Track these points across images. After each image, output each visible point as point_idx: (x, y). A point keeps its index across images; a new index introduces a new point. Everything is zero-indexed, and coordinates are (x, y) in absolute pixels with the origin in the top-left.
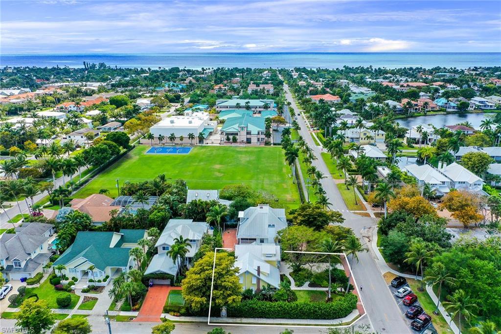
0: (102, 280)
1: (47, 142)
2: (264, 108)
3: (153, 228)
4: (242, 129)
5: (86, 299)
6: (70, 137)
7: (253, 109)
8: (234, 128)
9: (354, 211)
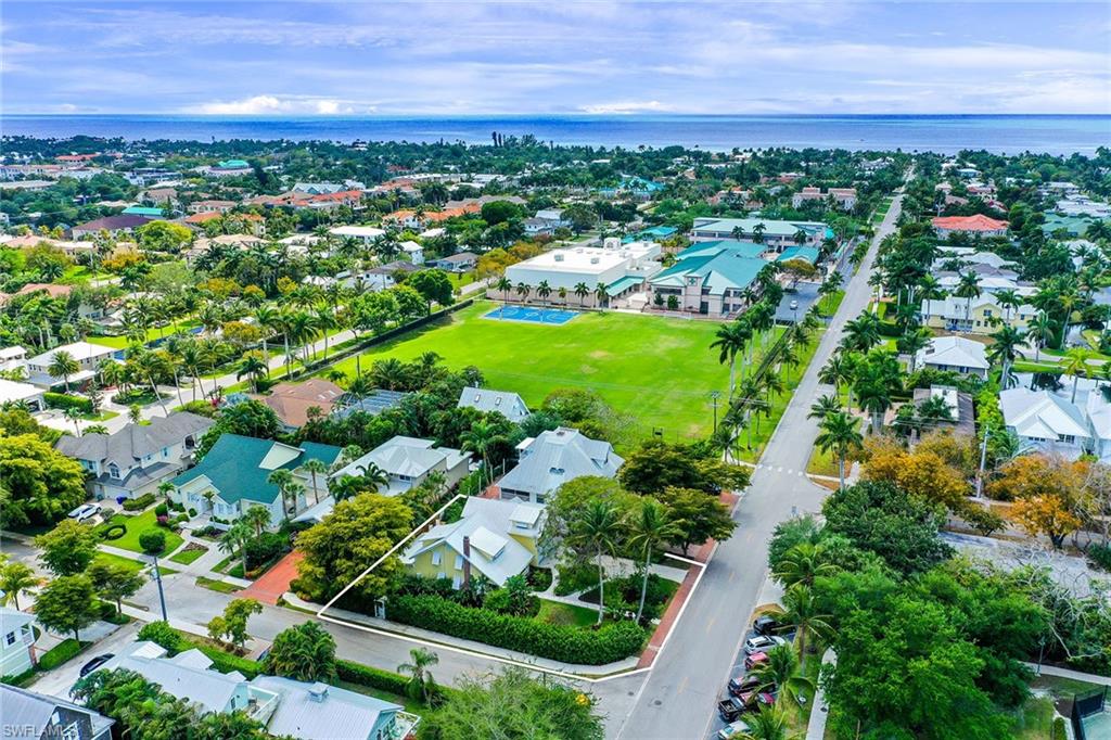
0: (230, 521)
1: (322, 282)
2: (797, 241)
3: (351, 446)
4: (692, 282)
5: (191, 547)
6: (368, 276)
7: (771, 242)
8: (676, 278)
9: (811, 476)
